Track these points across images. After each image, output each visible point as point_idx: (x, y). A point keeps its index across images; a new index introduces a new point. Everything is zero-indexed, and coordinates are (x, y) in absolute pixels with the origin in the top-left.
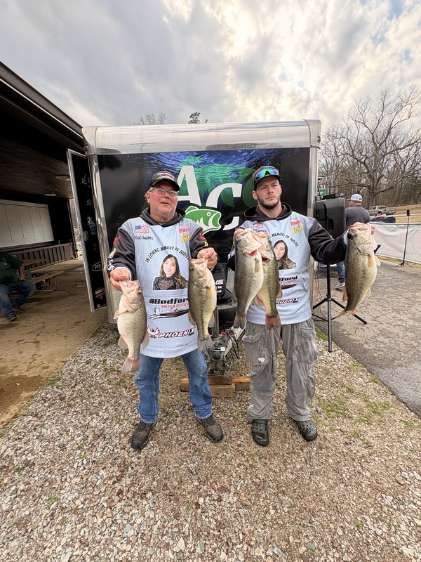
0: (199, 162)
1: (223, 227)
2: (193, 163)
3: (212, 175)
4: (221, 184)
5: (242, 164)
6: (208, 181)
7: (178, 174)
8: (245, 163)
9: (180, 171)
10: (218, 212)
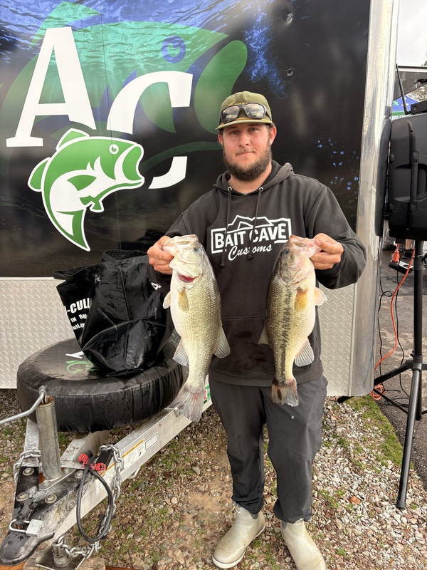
0: (85, 17)
1: (148, 181)
2: (71, 21)
3: (116, 50)
4: (142, 74)
5: (190, 21)
6: (110, 66)
7: (37, 49)
8: (199, 18)
9: (41, 42)
10: (135, 144)
